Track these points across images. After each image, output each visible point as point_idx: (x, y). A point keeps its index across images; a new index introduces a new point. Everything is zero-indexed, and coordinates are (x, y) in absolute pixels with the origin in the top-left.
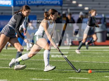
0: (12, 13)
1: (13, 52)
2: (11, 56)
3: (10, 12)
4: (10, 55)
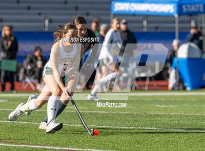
0: (174, 28)
1: (178, 99)
2: (173, 108)
3: (172, 25)
4: (172, 105)
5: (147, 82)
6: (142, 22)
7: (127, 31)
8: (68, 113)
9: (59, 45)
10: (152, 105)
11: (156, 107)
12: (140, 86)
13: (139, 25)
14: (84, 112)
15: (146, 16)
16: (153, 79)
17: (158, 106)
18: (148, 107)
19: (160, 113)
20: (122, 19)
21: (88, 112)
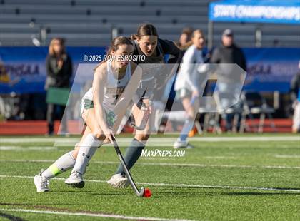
5: (262, 121)
6: (253, 33)
7: (233, 46)
8: (146, 166)
9: (105, 69)
10: (268, 154)
11: (275, 158)
12: (251, 127)
13: (250, 38)
14: (169, 164)
15: (261, 24)
16: (270, 116)
17: (278, 156)
18: (262, 157)
19: (280, 167)
20: (226, 29)
21: (175, 164)
